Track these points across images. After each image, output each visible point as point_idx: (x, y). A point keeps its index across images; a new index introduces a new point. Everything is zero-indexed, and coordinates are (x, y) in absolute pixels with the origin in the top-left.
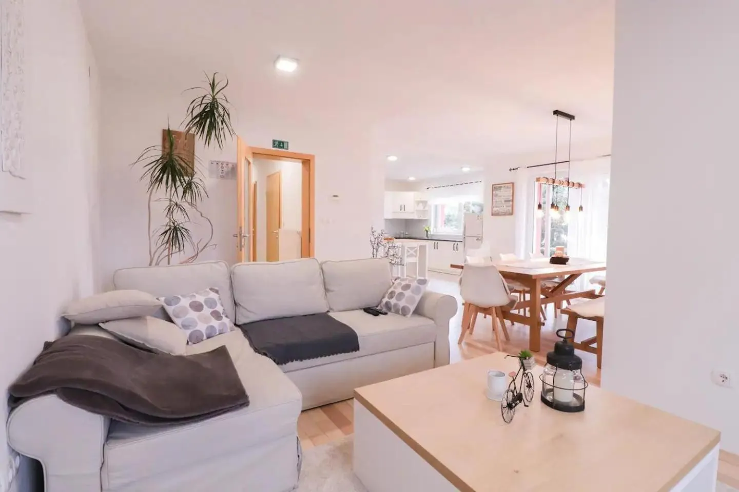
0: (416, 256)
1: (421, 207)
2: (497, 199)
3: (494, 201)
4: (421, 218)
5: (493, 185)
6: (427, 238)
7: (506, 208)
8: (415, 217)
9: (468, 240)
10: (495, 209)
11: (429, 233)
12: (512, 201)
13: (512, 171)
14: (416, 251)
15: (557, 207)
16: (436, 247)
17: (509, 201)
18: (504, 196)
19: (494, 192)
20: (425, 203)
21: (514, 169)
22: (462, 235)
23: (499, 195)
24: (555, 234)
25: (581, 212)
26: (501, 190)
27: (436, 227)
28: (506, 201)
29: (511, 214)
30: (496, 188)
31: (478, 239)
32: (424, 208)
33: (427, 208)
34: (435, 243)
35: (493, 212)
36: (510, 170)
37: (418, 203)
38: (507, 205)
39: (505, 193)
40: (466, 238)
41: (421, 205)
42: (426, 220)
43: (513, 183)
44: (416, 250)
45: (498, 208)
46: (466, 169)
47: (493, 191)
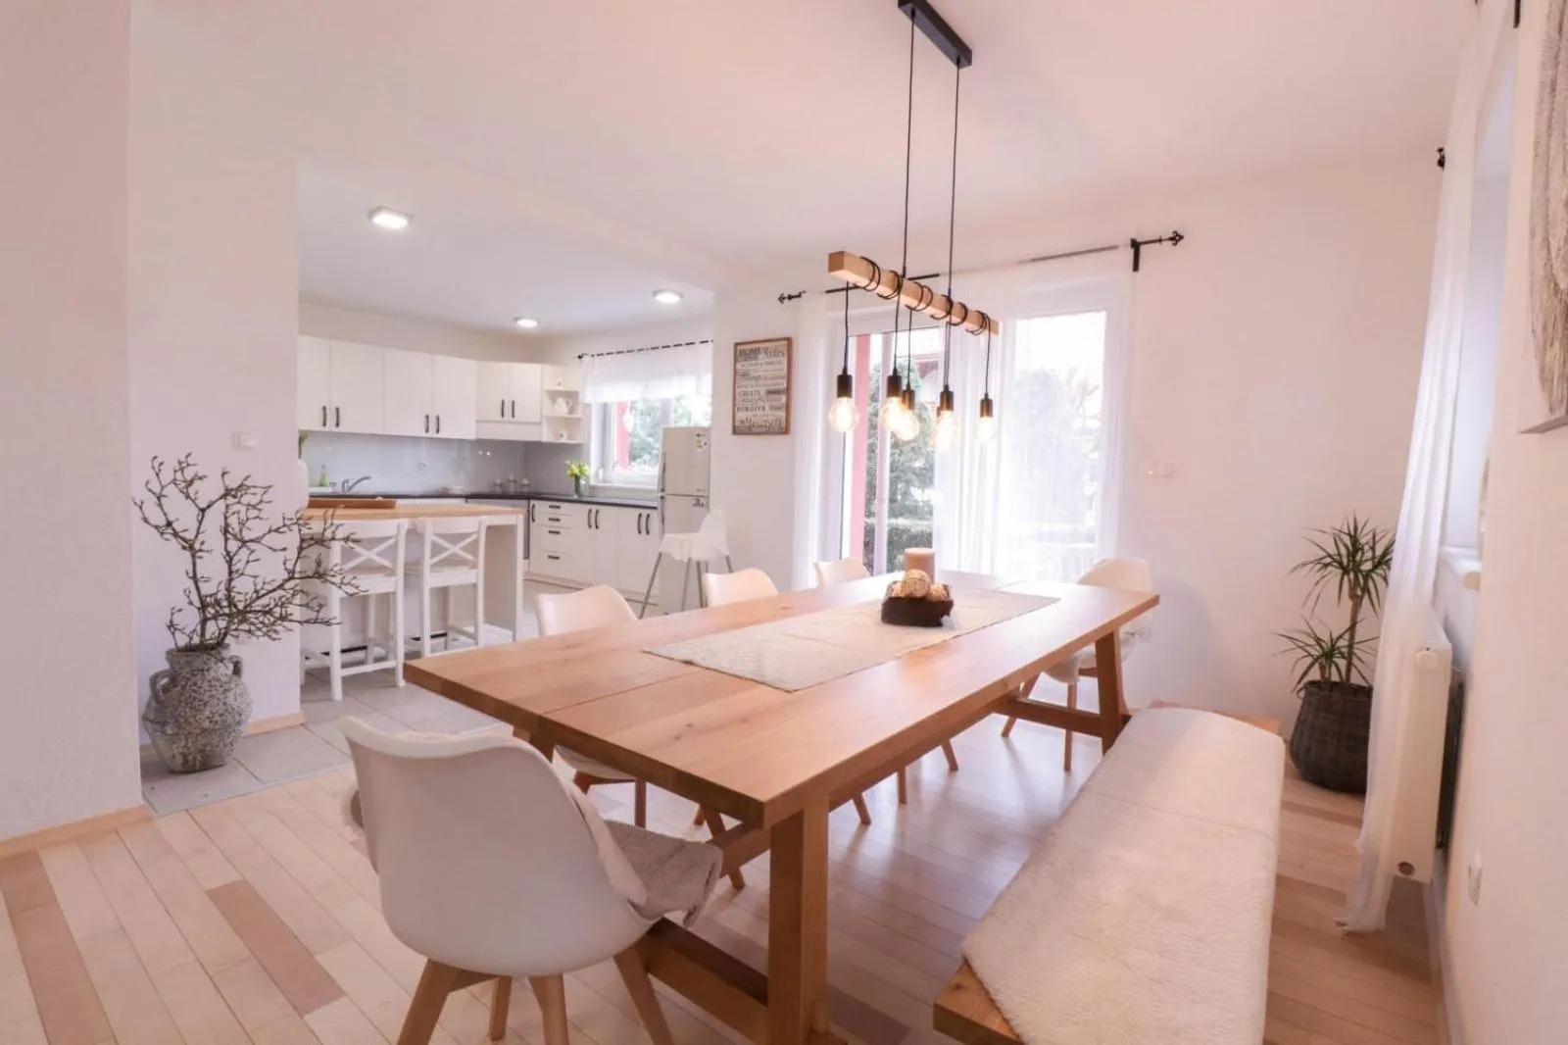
0: (474, 566)
1: (562, 408)
2: (747, 386)
3: (737, 391)
4: (564, 440)
5: (736, 345)
6: (576, 497)
7: (769, 415)
8: (546, 436)
9: (671, 504)
10: (741, 415)
11: (582, 482)
12: (788, 391)
13: (786, 301)
14: (472, 548)
15: (909, 396)
16: (594, 524)
17: (777, 392)
18: (766, 378)
19: (739, 366)
20: (571, 397)
21: (790, 297)
22: (655, 487)
23: (753, 374)
24: (899, 486)
25: (986, 419)
26: (756, 358)
27: (603, 465)
28: (770, 392)
29: (785, 430)
30: (744, 351)
31: (698, 504)
32: (571, 412)
33: (578, 414)
34: (590, 511)
35: (738, 424)
36: (782, 299)
37: (554, 395)
38: (774, 403)
39: (767, 368)
40: (668, 498)
41: (561, 401)
42: (579, 446)
43: (789, 340)
44: (476, 543)
45: (749, 414)
46: (668, 299)
47: (736, 361)
